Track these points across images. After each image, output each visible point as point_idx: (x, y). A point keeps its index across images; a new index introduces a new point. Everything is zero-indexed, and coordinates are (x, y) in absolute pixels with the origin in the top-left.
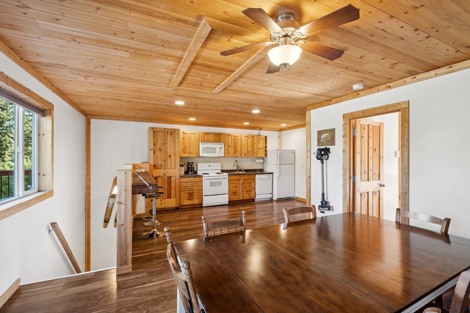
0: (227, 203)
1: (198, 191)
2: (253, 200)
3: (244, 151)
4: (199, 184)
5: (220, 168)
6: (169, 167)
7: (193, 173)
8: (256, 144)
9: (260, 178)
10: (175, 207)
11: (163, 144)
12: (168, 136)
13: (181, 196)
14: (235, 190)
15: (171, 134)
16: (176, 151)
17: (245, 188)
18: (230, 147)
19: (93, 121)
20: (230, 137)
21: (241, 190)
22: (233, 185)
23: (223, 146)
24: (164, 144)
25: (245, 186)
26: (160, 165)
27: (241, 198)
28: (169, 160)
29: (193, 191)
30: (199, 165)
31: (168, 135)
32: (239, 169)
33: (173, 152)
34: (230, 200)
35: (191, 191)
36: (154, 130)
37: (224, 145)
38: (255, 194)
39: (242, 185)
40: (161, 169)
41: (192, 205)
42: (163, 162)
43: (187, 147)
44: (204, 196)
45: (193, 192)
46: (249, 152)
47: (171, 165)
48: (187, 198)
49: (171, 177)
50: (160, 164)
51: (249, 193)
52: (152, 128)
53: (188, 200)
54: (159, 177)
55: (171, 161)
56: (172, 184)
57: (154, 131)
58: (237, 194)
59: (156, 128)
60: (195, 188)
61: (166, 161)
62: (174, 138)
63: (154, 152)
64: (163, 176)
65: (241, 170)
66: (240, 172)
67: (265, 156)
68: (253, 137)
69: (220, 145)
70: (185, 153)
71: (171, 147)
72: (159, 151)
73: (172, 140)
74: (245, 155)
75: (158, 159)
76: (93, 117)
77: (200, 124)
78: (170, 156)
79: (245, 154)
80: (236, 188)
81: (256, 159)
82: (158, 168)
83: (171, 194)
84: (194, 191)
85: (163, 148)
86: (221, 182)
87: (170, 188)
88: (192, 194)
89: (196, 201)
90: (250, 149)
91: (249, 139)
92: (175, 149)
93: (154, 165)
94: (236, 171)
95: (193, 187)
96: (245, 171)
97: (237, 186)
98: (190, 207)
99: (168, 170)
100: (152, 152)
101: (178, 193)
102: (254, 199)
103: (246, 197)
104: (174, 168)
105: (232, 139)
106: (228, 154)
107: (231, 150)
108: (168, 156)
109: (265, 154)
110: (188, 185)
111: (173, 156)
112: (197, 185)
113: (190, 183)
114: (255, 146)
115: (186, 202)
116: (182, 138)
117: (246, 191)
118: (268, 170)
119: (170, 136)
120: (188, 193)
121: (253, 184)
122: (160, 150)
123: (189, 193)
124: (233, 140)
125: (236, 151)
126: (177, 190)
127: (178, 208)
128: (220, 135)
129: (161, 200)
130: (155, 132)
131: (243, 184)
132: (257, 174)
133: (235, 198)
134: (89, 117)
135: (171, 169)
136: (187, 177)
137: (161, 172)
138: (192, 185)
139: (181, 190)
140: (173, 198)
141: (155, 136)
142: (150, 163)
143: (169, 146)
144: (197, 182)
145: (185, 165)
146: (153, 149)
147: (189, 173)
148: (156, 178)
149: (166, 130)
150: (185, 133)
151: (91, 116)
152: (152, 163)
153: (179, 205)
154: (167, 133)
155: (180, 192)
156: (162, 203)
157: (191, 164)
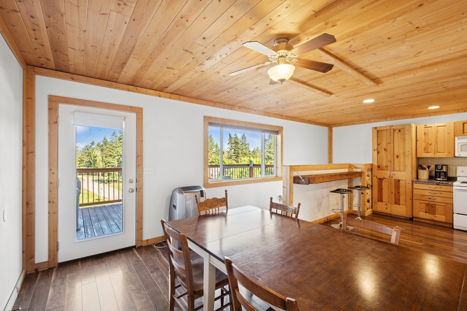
1: (444, 204)
4: (446, 195)
6: (397, 168)
7: (444, 179)
10: (405, 216)
11: (388, 143)
12: (395, 134)
13: (414, 205)
15: (400, 131)
16: (407, 150)
19: (335, 129)
24: (390, 143)
26: (386, 167)
28: (396, 160)
29: (435, 203)
31: (395, 132)
33: (402, 151)
35: (432, 203)
36: (378, 129)
40: (387, 170)
41: (433, 220)
42: (389, 163)
43: (431, 144)
47: (399, 167)
48: (424, 210)
49: (399, 180)
50: (385, 165)
52: (376, 128)
53: (426, 212)
54: (384, 179)
55: (399, 162)
56: (401, 189)
57: (378, 131)
59: (380, 127)
60: (439, 199)
61: (392, 162)
62: (403, 136)
63: (378, 153)
64: (389, 178)
70: (428, 153)
71: (399, 146)
72: (383, 151)
73: (401, 138)
75: (382, 159)
76: (334, 125)
77: (463, 109)
78: (397, 156)
82: (383, 170)
83: (399, 200)
84: (437, 204)
85: (390, 147)
87: (399, 193)
88: (433, 207)
89: (440, 218)
92: (404, 148)
93: (378, 166)
95: (436, 198)
98: (432, 223)
99: (394, 172)
100: (376, 152)
101: (411, 201)
104: (404, 171)
108: (395, 157)
110: (427, 193)
111: (401, 156)
112: (441, 195)
113: (430, 191)
115: (423, 215)
116: (424, 134)
119: (398, 133)
120: (426, 204)
122: (385, 150)
123: (428, 204)
126: (409, 197)
127: (411, 219)
129: (386, 204)
130: (378, 132)
134: (331, 126)
135: (400, 171)
136: (424, 183)
137: (386, 174)
138: (433, 195)
139: (414, 198)
140: (403, 205)
141: (379, 135)
142: (374, 164)
143: (396, 145)
144: (442, 192)
145: (429, 167)
146: (377, 149)
147: (436, 179)
148: (380, 180)
149: (392, 128)
150: (427, 126)
151: (332, 126)
152: (376, 163)
153: (411, 215)
154: (394, 130)
155: (412, 199)
156: (387, 207)
157: (440, 167)
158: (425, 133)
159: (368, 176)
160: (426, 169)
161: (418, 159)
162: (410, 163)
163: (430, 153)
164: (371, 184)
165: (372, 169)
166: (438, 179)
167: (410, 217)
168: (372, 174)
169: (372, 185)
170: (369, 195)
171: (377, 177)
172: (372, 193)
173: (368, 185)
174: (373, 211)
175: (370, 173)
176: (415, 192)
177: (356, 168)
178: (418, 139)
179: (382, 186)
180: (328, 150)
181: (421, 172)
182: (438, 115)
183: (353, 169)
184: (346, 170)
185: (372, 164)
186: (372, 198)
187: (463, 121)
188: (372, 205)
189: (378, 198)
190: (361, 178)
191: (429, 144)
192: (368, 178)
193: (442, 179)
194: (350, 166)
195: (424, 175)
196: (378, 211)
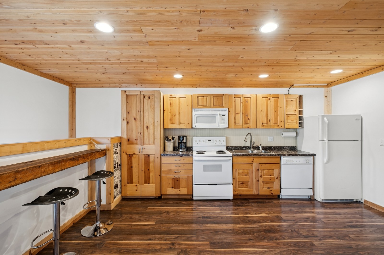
0: (231, 198)
1: (186, 177)
2: (277, 197)
3: (262, 118)
4: (187, 166)
5: (225, 144)
6: (147, 141)
7: (185, 150)
8: (282, 109)
9: (290, 163)
10: (155, 195)
11: (138, 111)
12: (144, 101)
13: (163, 182)
14: (244, 178)
15: (149, 98)
16: (156, 121)
17: (261, 176)
18: (238, 114)
19: (78, 90)
20: (238, 100)
21: (255, 180)
22: (241, 171)
23: (226, 113)
24: (140, 111)
25: (262, 174)
26: (136, 140)
27: (255, 192)
28: (146, 131)
29: (179, 176)
30: (194, 139)
31: (144, 99)
32: (255, 145)
33: (151, 121)
34: (236, 193)
35: (177, 177)
36: (127, 93)
37: (229, 112)
38: (281, 188)
39: (256, 172)
40: (137, 144)
41: (178, 195)
42: (139, 135)
44: (196, 184)
45: (179, 178)
46: (270, 121)
47: (149, 141)
48: (171, 186)
49: (149, 155)
50: (135, 138)
51: (269, 185)
52: (125, 92)
53: (172, 188)
54: (134, 155)
55: (149, 134)
56: (151, 165)
57: (127, 95)
58: (247, 185)
59: (129, 92)
60: (182, 172)
61: (142, 134)
62: (152, 103)
63: (128, 123)
64: (139, 153)
65: (257, 148)
66: (255, 151)
67: (299, 127)
68: (277, 97)
69: (222, 111)
70: (173, 124)
71: (148, 116)
72: (133, 120)
73: (151, 107)
74: (263, 126)
75: (132, 131)
76: (78, 85)
77: (196, 85)
78: (147, 127)
79: (263, 124)
80: (246, 175)
81: (284, 132)
82: (132, 143)
83: (149, 178)
84: (181, 177)
85: (140, 117)
86: (221, 166)
87: (148, 170)
88: (178, 181)
89: (183, 191)
90: (271, 116)
91: (269, 101)
92: (153, 119)
93: (128, 139)
94: (249, 148)
95: (180, 171)
96: (264, 148)
97: (248, 173)
98: (177, 197)
99: (144, 146)
100: (125, 122)
101: (159, 177)
102: (279, 196)
103: (264, 190)
104: (153, 144)
105: (241, 102)
106: (236, 124)
107: (240, 119)
108: (145, 128)
109: (299, 123)
110: (173, 167)
111: (151, 127)
112: (184, 168)
113: (175, 165)
114: (281, 111)
115: (170, 191)
117: (263, 182)
118: (304, 148)
119: (148, 100)
120: (172, 178)
121: (276, 172)
122: (135, 119)
123: (174, 178)
124: (243, 103)
125: (249, 119)
126: (158, 173)
127: (160, 198)
128: (221, 97)
129: (136, 185)
130: (128, 97)
131: (258, 170)
132: (284, 155)
133: (244, 191)
134: (73, 86)
135: (150, 144)
136: (171, 156)
137: (136, 148)
138: (178, 168)
139: (162, 174)
140: (152, 183)
141: (128, 102)
142: (123, 136)
143: (146, 114)
144: (184, 164)
145: (173, 138)
146: (127, 118)
147: (179, 150)
148: (130, 156)
149: (142, 93)
150: (172, 96)
151: (75, 85)
152: (125, 136)
153: (160, 194)
154: (144, 97)
155: (160, 176)
156: (138, 189)
157: (181, 139)
158: (170, 103)
159: (116, 153)
160: (171, 141)
161: (165, 130)
162: (159, 134)
163: (174, 124)
164: (119, 163)
165: (121, 143)
166: (181, 150)
167: (159, 196)
168: (121, 150)
169: (121, 164)
170: (117, 178)
171: (126, 153)
172: (121, 174)
173: (115, 165)
174: (122, 197)
175: (118, 149)
176: (164, 166)
177: (98, 143)
178: (165, 109)
179: (132, 164)
180: (69, 118)
181: (167, 143)
182: (179, 87)
183: (96, 146)
184: (84, 148)
185: (121, 138)
186: (121, 180)
187: (198, 94)
188: (121, 189)
189: (128, 179)
190: (106, 158)
191: (174, 115)
192: (115, 156)
193: (183, 150)
194: (91, 141)
195: (170, 146)
196: (127, 195)
